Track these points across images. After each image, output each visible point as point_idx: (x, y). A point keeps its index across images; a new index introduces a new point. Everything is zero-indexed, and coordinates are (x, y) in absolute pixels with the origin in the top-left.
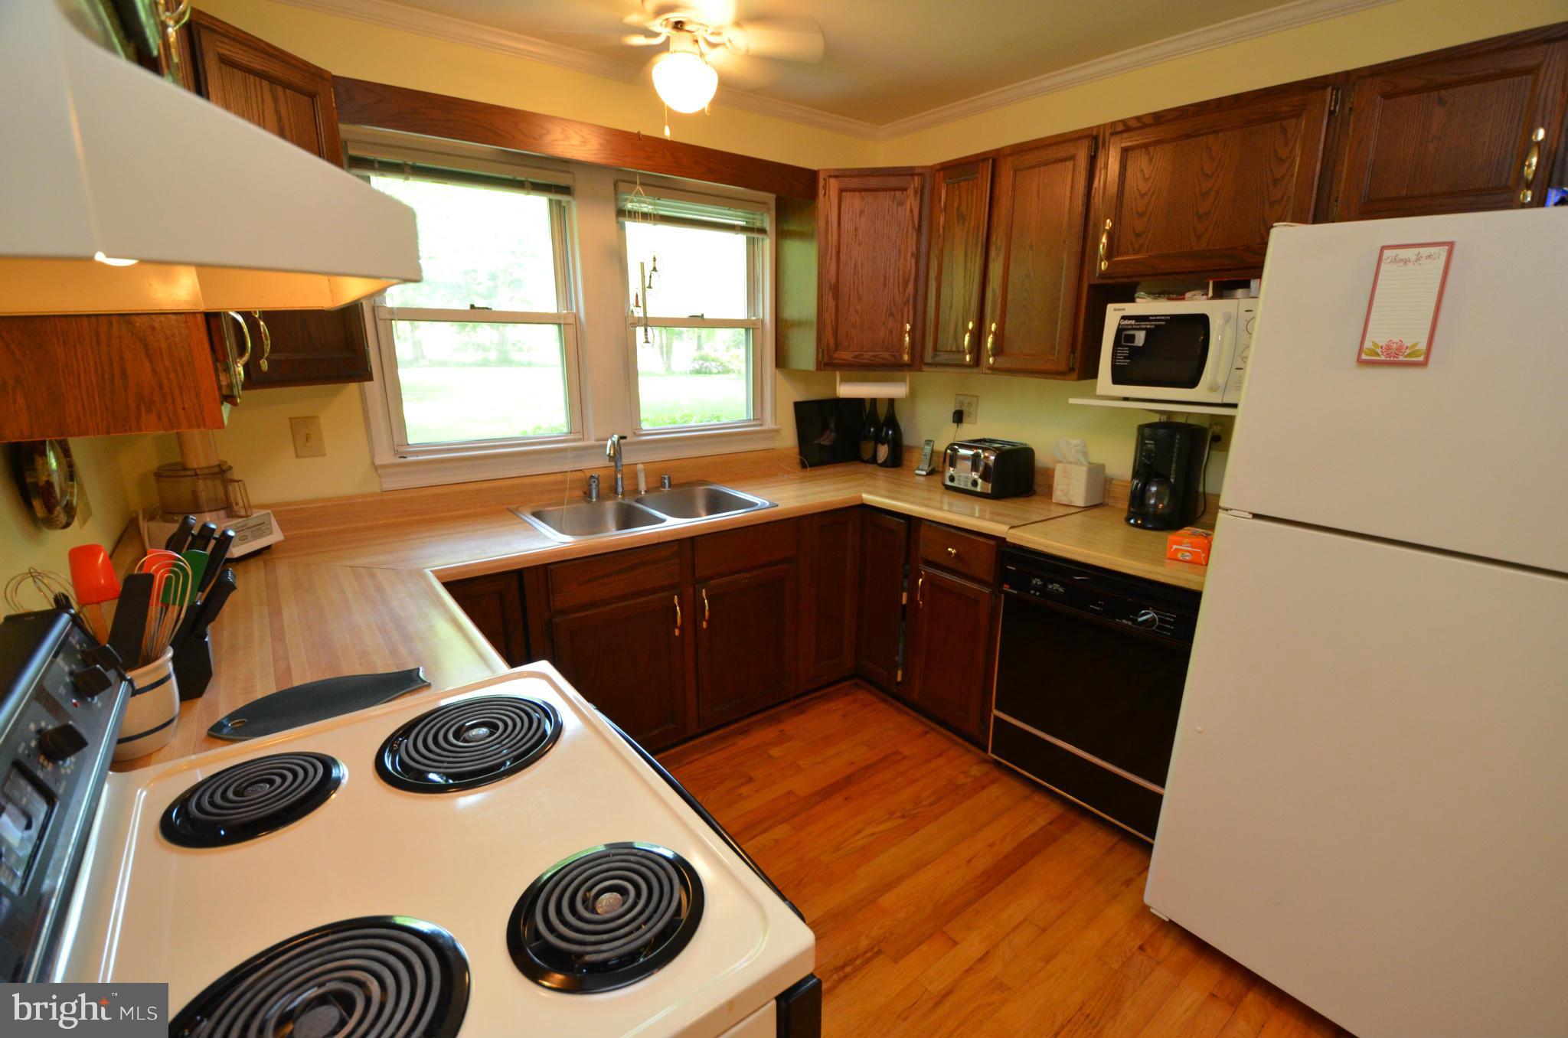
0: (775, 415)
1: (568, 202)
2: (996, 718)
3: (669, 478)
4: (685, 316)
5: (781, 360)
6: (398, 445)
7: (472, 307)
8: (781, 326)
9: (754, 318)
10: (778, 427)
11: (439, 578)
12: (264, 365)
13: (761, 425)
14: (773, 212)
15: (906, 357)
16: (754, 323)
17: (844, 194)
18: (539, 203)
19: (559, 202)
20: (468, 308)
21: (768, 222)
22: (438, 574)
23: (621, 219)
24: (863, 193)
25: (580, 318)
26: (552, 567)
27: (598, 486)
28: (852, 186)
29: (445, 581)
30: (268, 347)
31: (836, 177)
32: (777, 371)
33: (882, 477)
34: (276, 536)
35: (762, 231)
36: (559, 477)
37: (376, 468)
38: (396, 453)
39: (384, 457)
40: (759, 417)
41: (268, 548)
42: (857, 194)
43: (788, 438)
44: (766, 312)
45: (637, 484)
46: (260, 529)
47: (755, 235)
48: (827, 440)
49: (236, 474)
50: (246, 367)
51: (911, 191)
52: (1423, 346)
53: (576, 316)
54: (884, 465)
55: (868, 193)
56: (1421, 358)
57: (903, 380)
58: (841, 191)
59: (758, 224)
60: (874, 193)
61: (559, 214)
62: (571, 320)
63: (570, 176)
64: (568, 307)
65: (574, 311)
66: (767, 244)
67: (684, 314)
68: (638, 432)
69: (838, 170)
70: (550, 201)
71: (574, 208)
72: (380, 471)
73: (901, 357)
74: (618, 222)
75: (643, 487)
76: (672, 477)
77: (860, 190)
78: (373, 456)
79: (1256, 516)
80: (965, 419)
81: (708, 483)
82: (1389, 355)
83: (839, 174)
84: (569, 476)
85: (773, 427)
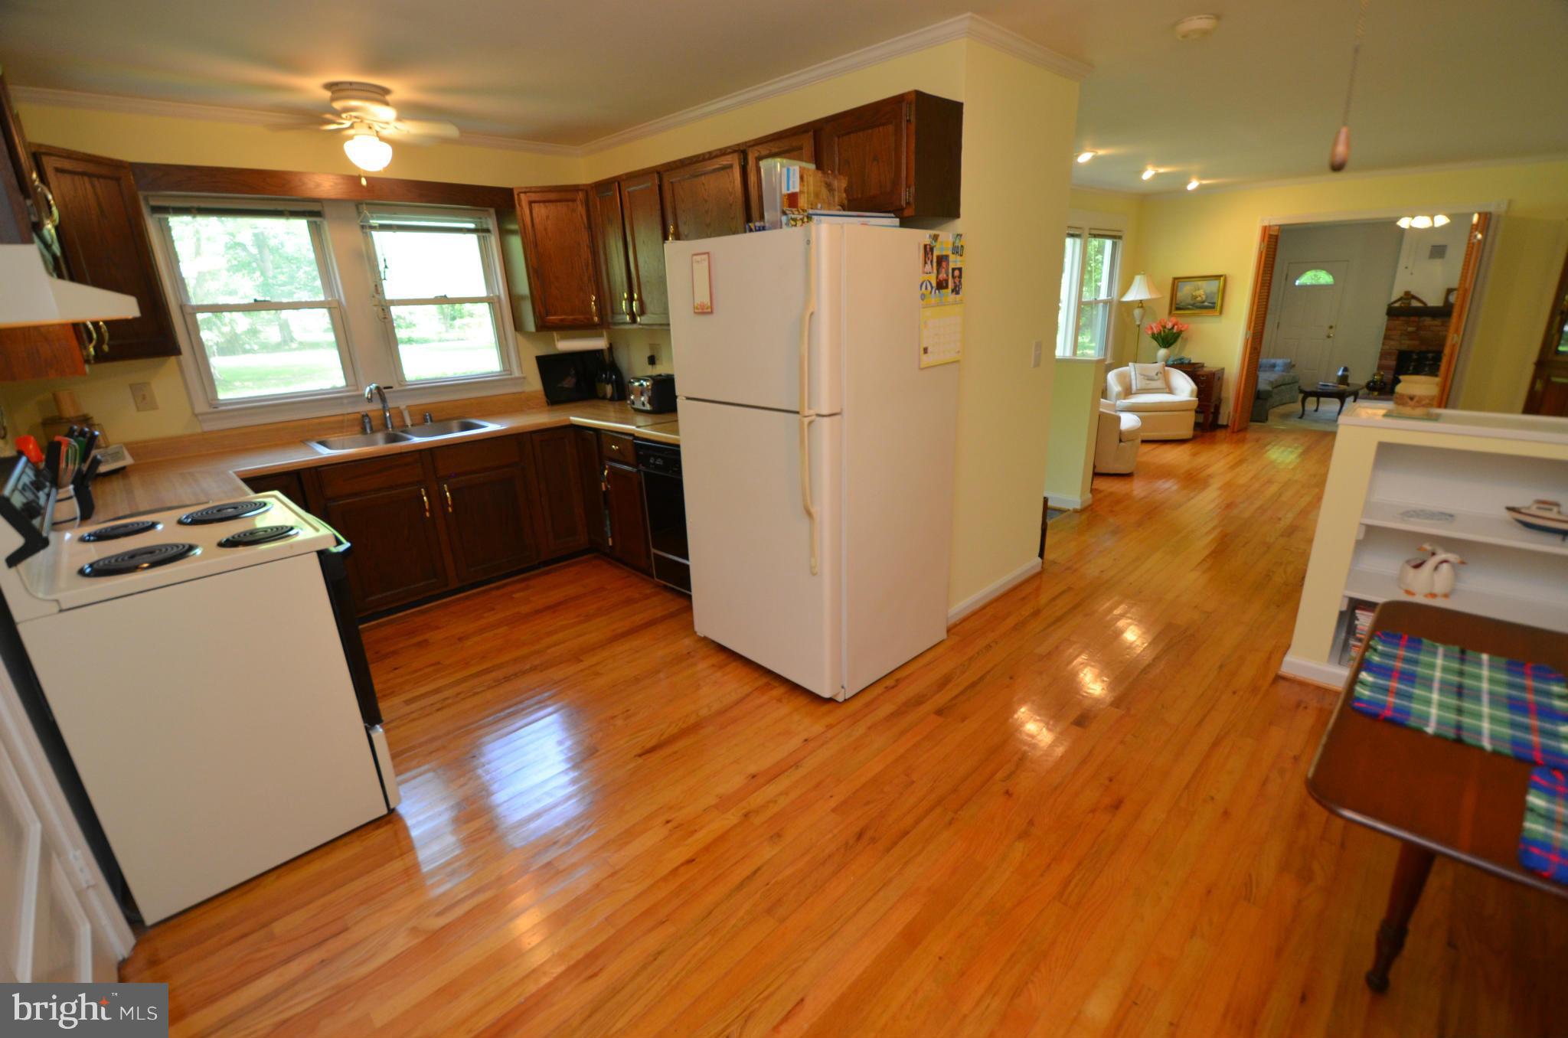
0: (520, 366)
1: (321, 222)
2: (654, 554)
3: (430, 416)
4: (433, 297)
5: (518, 326)
6: (212, 400)
7: (255, 300)
8: (514, 299)
9: (492, 295)
10: (524, 375)
11: (238, 476)
12: (106, 348)
13: (511, 374)
14: (494, 217)
15: (596, 319)
16: (492, 298)
17: (533, 205)
18: (301, 225)
19: (315, 222)
20: (252, 301)
21: (491, 223)
22: (238, 474)
23: (364, 230)
24: (547, 204)
25: (342, 303)
26: (319, 469)
27: (370, 422)
28: (537, 199)
29: (242, 477)
30: (107, 336)
31: (525, 193)
32: (517, 333)
33: (611, 409)
34: (128, 461)
35: (488, 231)
36: (340, 418)
37: (196, 415)
38: (211, 405)
39: (201, 407)
40: (508, 368)
41: (123, 468)
42: (541, 204)
43: (534, 383)
44: (501, 290)
45: (404, 421)
46: (117, 456)
47: (484, 234)
48: (569, 383)
49: (96, 421)
50: (95, 348)
51: (579, 202)
52: (709, 304)
53: (339, 302)
54: (612, 399)
55: (550, 204)
56: (709, 310)
57: (600, 336)
58: (531, 203)
59: (485, 226)
60: (554, 204)
61: (316, 232)
62: (335, 305)
63: (320, 204)
64: (333, 295)
65: (337, 297)
66: (493, 240)
67: (431, 296)
68: (402, 383)
69: (526, 188)
70: (308, 222)
71: (326, 225)
72: (200, 417)
73: (592, 319)
74: (363, 233)
75: (408, 422)
76: (432, 415)
77: (544, 202)
78: (193, 408)
79: (688, 398)
80: (657, 362)
81: (464, 418)
82: (702, 309)
83: (528, 191)
84: (346, 417)
85: (521, 375)
